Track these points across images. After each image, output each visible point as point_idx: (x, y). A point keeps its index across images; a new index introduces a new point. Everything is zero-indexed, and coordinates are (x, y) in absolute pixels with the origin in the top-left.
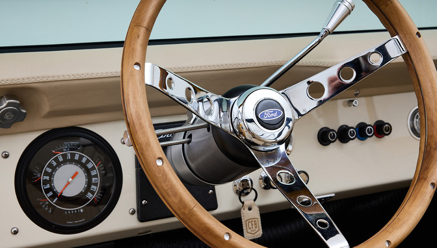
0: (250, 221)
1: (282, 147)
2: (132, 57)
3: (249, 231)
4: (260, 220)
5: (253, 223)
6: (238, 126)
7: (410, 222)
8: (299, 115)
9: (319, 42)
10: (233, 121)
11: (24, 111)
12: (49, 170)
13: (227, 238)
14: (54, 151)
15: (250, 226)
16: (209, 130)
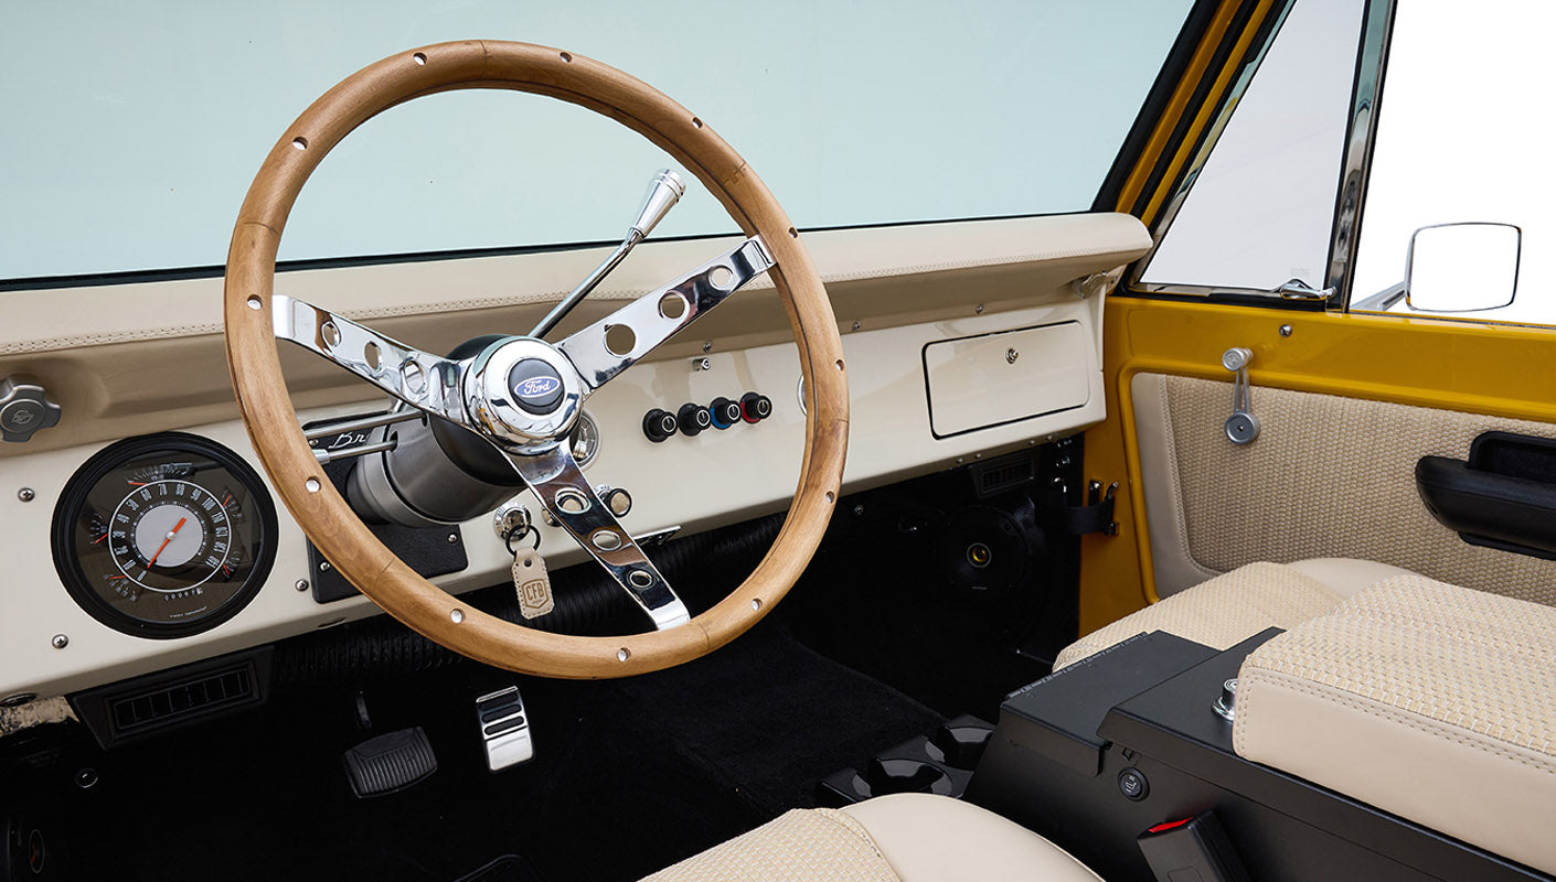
0: (530, 584)
1: (565, 445)
2: (243, 285)
3: (530, 603)
4: (547, 581)
5: (536, 588)
6: (478, 412)
7: (793, 563)
8: (592, 388)
9: (626, 252)
10: (468, 403)
11: (57, 406)
12: (124, 519)
13: (456, 619)
14: (130, 482)
15: (531, 594)
16: (425, 424)
